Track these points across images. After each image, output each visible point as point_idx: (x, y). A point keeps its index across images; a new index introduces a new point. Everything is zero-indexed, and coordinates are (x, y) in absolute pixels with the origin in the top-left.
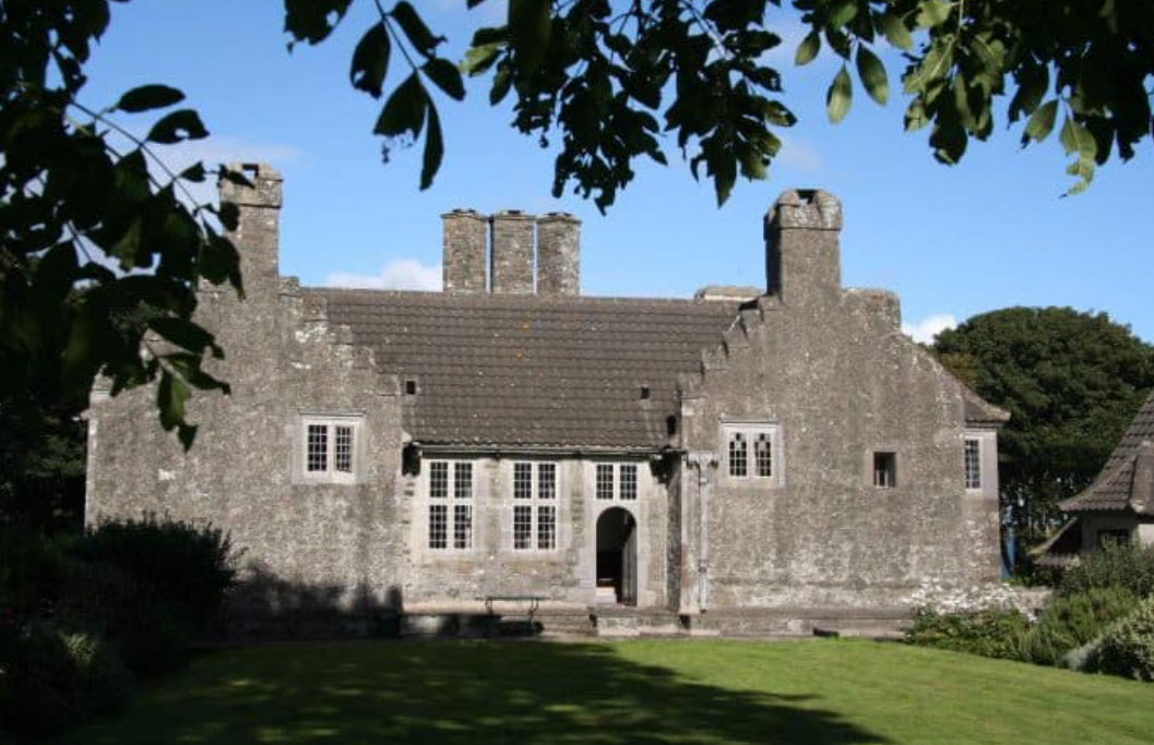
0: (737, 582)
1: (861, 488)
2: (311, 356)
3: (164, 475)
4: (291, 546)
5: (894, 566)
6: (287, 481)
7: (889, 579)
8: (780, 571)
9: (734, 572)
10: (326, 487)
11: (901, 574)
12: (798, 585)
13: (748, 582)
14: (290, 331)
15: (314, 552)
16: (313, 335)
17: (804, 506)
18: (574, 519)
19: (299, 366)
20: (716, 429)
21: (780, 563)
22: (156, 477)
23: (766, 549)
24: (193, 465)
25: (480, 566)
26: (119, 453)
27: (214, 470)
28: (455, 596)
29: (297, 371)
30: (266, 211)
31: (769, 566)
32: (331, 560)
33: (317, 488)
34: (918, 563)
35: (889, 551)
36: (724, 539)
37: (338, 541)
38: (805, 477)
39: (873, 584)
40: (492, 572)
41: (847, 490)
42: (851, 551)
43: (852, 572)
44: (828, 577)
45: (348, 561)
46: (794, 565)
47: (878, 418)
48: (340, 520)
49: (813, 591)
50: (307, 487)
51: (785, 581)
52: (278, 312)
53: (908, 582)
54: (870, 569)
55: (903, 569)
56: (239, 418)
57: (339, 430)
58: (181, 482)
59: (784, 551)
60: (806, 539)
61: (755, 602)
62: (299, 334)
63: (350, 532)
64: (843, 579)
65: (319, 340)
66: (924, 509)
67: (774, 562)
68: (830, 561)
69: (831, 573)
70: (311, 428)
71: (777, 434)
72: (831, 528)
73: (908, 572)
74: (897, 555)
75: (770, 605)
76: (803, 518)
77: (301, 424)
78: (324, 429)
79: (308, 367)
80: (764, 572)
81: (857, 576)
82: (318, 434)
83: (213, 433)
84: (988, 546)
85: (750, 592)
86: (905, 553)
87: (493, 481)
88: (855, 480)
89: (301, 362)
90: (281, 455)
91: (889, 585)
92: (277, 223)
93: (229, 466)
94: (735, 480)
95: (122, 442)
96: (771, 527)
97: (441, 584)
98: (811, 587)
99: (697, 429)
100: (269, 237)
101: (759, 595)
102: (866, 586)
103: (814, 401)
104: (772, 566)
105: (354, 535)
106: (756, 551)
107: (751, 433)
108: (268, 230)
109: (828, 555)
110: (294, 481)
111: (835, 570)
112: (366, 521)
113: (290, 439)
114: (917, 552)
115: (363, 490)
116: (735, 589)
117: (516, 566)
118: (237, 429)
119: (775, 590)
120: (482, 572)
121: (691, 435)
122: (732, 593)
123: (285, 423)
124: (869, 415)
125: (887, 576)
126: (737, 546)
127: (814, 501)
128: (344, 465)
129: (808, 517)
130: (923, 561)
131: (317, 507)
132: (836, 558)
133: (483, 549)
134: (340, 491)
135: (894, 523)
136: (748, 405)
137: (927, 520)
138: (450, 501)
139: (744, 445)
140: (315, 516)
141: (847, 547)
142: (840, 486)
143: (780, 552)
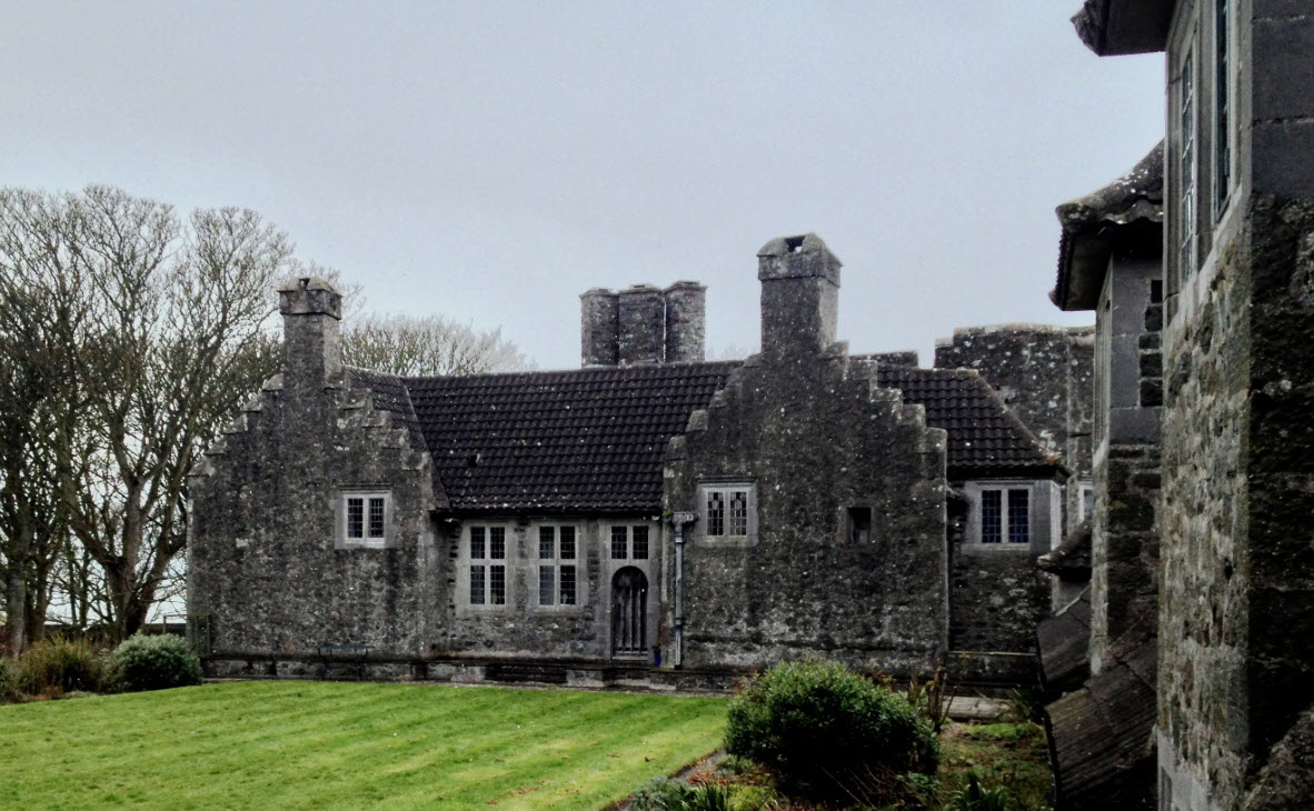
0: (712, 640)
1: (833, 546)
2: (349, 440)
3: (241, 543)
4: (335, 602)
5: (865, 626)
6: (330, 547)
7: (860, 640)
8: (752, 629)
9: (710, 630)
10: (362, 550)
11: (872, 634)
12: (769, 644)
13: (722, 640)
14: (334, 420)
15: (352, 606)
16: (350, 421)
17: (776, 565)
18: (591, 578)
19: (340, 448)
20: (694, 489)
21: (753, 621)
22: (234, 545)
23: (738, 608)
24: (260, 535)
25: (511, 620)
26: (207, 526)
27: (277, 539)
28: (489, 647)
29: (339, 453)
30: (315, 319)
31: (741, 624)
32: (366, 613)
33: (354, 553)
34: (890, 624)
35: (861, 611)
36: (700, 598)
37: (371, 597)
38: (778, 534)
39: (843, 646)
40: (520, 625)
41: (820, 548)
42: (821, 610)
43: (823, 632)
44: (798, 636)
45: (379, 615)
46: (765, 623)
47: (854, 471)
48: (373, 580)
49: (784, 650)
50: (346, 551)
51: (757, 638)
52: (324, 404)
53: (880, 643)
54: (840, 629)
55: (875, 630)
56: (295, 495)
57: (373, 502)
58: (253, 547)
59: (756, 610)
60: (777, 598)
61: (728, 659)
62: (340, 421)
63: (380, 590)
64: (814, 639)
65: (355, 425)
66: (898, 566)
67: (746, 620)
68: (800, 620)
69: (801, 632)
70: (350, 501)
71: (751, 492)
72: (803, 586)
73: (880, 633)
74: (869, 617)
75: (743, 663)
76: (775, 577)
77: (343, 499)
78: (361, 501)
79: (347, 449)
80: (736, 630)
81: (827, 636)
82: (356, 506)
83: (275, 508)
84: (1034, 606)
85: (724, 650)
86: (877, 612)
87: (521, 543)
88: (827, 538)
89: (342, 446)
90: (326, 525)
91: (859, 647)
92: (322, 326)
93: (288, 536)
94: (711, 540)
95: (210, 517)
96: (744, 586)
97: (479, 635)
98: (783, 647)
99: (677, 490)
100: (316, 341)
101: (731, 653)
102: (837, 647)
103: (789, 458)
104: (745, 624)
105: (384, 592)
106: (729, 611)
107: (727, 491)
108: (315, 334)
109: (798, 615)
110: (336, 547)
111: (805, 630)
112: (393, 580)
113: (333, 512)
114: (890, 613)
115: (391, 554)
116: (709, 645)
117: (541, 620)
118: (293, 505)
119: (749, 649)
120: (512, 625)
121: (671, 497)
122: (708, 651)
123: (329, 498)
124: (844, 469)
125: (857, 637)
126: (712, 604)
127: (786, 560)
128: (377, 531)
129: (780, 575)
130: (895, 622)
131: (354, 569)
132: (808, 616)
133: (514, 605)
134: (373, 553)
135: (867, 582)
136: (726, 465)
137: (901, 579)
138: (488, 562)
139: (721, 504)
140: (353, 576)
141: (817, 606)
142: (811, 543)
143: (752, 610)
